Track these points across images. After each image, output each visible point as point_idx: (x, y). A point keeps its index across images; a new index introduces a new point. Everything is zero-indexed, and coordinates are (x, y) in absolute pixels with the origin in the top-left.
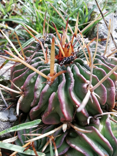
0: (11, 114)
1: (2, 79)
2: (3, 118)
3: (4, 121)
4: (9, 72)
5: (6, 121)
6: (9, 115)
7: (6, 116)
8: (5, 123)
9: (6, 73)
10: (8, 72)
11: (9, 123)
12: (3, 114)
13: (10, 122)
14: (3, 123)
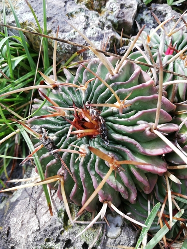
0: (113, 220)
1: (62, 212)
2: (117, 233)
3: (120, 233)
4: (56, 200)
5: (121, 231)
6: (114, 224)
7: (115, 228)
8: (122, 233)
9: (56, 204)
10: (56, 202)
11: (124, 228)
12: (111, 231)
13: (123, 226)
14: (122, 235)
